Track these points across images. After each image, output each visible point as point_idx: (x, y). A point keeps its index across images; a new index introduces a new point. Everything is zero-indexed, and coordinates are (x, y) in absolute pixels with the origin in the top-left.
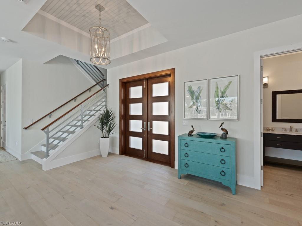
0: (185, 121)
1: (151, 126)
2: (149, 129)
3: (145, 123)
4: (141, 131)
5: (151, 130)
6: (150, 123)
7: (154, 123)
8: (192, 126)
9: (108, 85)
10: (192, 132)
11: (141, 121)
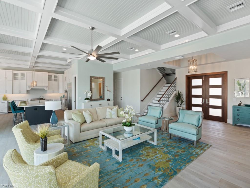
0: (235, 99)
1: (208, 101)
2: (207, 103)
3: (204, 99)
4: (201, 104)
5: (209, 103)
6: (208, 100)
7: (211, 99)
8: (241, 101)
9: (176, 78)
10: (241, 104)
11: (201, 99)
